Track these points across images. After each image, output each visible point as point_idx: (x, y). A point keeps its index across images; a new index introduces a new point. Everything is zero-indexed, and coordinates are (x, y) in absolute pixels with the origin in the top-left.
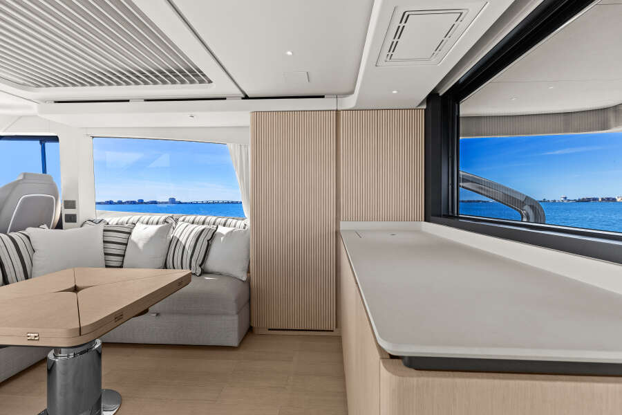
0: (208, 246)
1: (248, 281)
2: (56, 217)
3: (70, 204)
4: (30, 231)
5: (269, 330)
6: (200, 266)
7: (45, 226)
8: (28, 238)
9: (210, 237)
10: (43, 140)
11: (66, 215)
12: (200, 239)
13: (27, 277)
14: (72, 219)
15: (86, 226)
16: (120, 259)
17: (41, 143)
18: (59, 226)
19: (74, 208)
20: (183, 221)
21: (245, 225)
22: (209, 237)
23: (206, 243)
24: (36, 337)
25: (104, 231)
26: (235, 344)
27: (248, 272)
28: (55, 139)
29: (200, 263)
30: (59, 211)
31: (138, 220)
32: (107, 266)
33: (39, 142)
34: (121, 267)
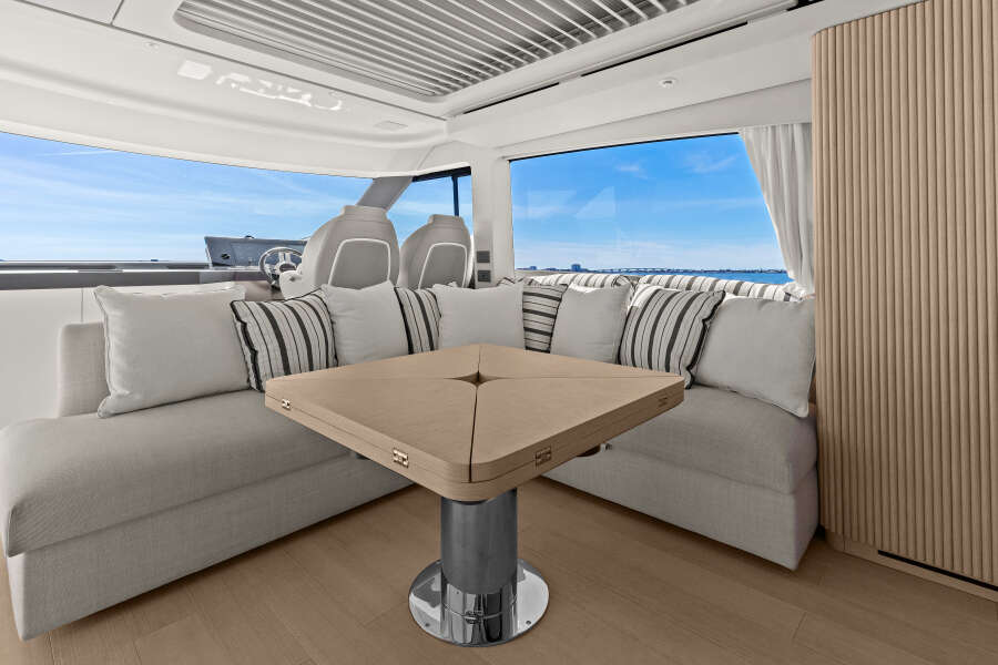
0: (705, 331)
1: (813, 420)
2: (468, 275)
3: (483, 257)
4: (437, 288)
5: (881, 553)
6: (689, 368)
7: (454, 284)
8: (435, 297)
9: (708, 313)
10: (456, 174)
11: (479, 272)
12: (686, 316)
13: (432, 349)
14: (485, 277)
15: (501, 286)
16: (545, 338)
17: (453, 179)
18: (472, 285)
19: (488, 261)
20: (649, 282)
21: (788, 295)
22: (706, 312)
23: (699, 326)
24: (404, 460)
25: (525, 293)
26: (789, 561)
27: (812, 399)
28: (466, 171)
29: (688, 363)
30: (471, 267)
31: (572, 280)
32: (527, 348)
33: (450, 178)
34: (548, 351)
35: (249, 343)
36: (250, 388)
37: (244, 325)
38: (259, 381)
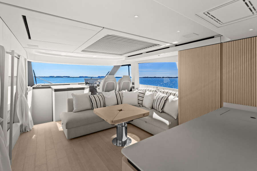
2: (130, 87)
3: (133, 84)
4: (123, 91)
6: (162, 109)
7: (126, 90)
11: (133, 87)
12: (162, 100)
16: (142, 102)
22: (165, 99)
23: (164, 102)
25: (139, 93)
27: (178, 116)
33: (128, 66)
35: (92, 102)
36: (92, 109)
37: (91, 99)
38: (93, 108)
